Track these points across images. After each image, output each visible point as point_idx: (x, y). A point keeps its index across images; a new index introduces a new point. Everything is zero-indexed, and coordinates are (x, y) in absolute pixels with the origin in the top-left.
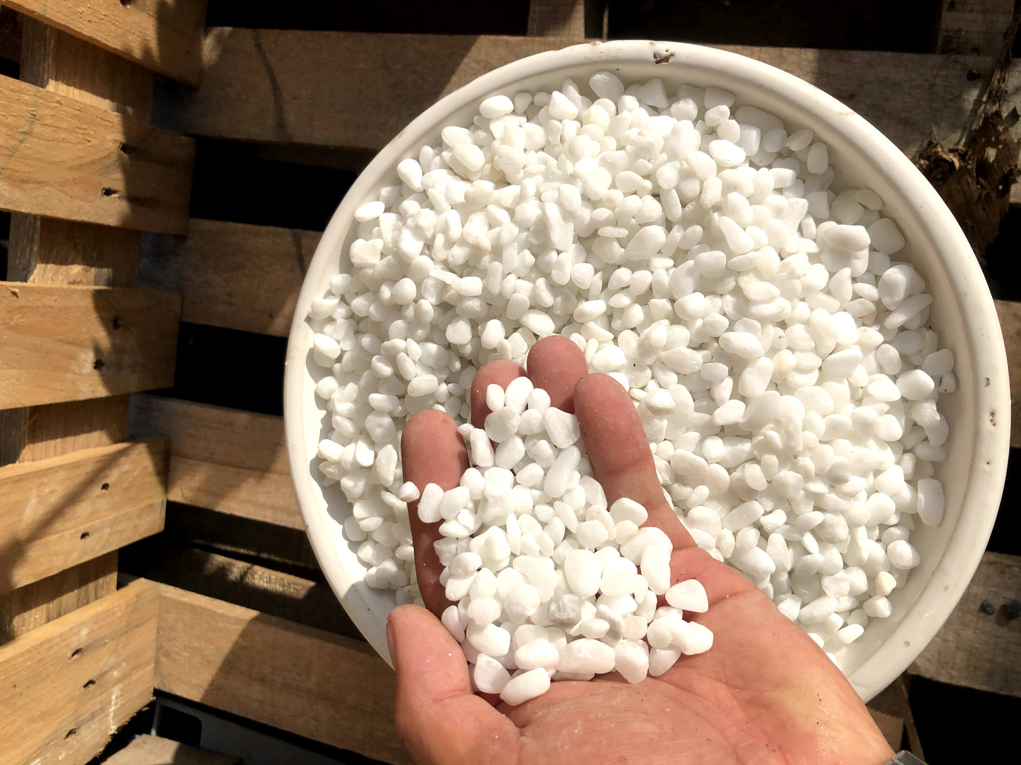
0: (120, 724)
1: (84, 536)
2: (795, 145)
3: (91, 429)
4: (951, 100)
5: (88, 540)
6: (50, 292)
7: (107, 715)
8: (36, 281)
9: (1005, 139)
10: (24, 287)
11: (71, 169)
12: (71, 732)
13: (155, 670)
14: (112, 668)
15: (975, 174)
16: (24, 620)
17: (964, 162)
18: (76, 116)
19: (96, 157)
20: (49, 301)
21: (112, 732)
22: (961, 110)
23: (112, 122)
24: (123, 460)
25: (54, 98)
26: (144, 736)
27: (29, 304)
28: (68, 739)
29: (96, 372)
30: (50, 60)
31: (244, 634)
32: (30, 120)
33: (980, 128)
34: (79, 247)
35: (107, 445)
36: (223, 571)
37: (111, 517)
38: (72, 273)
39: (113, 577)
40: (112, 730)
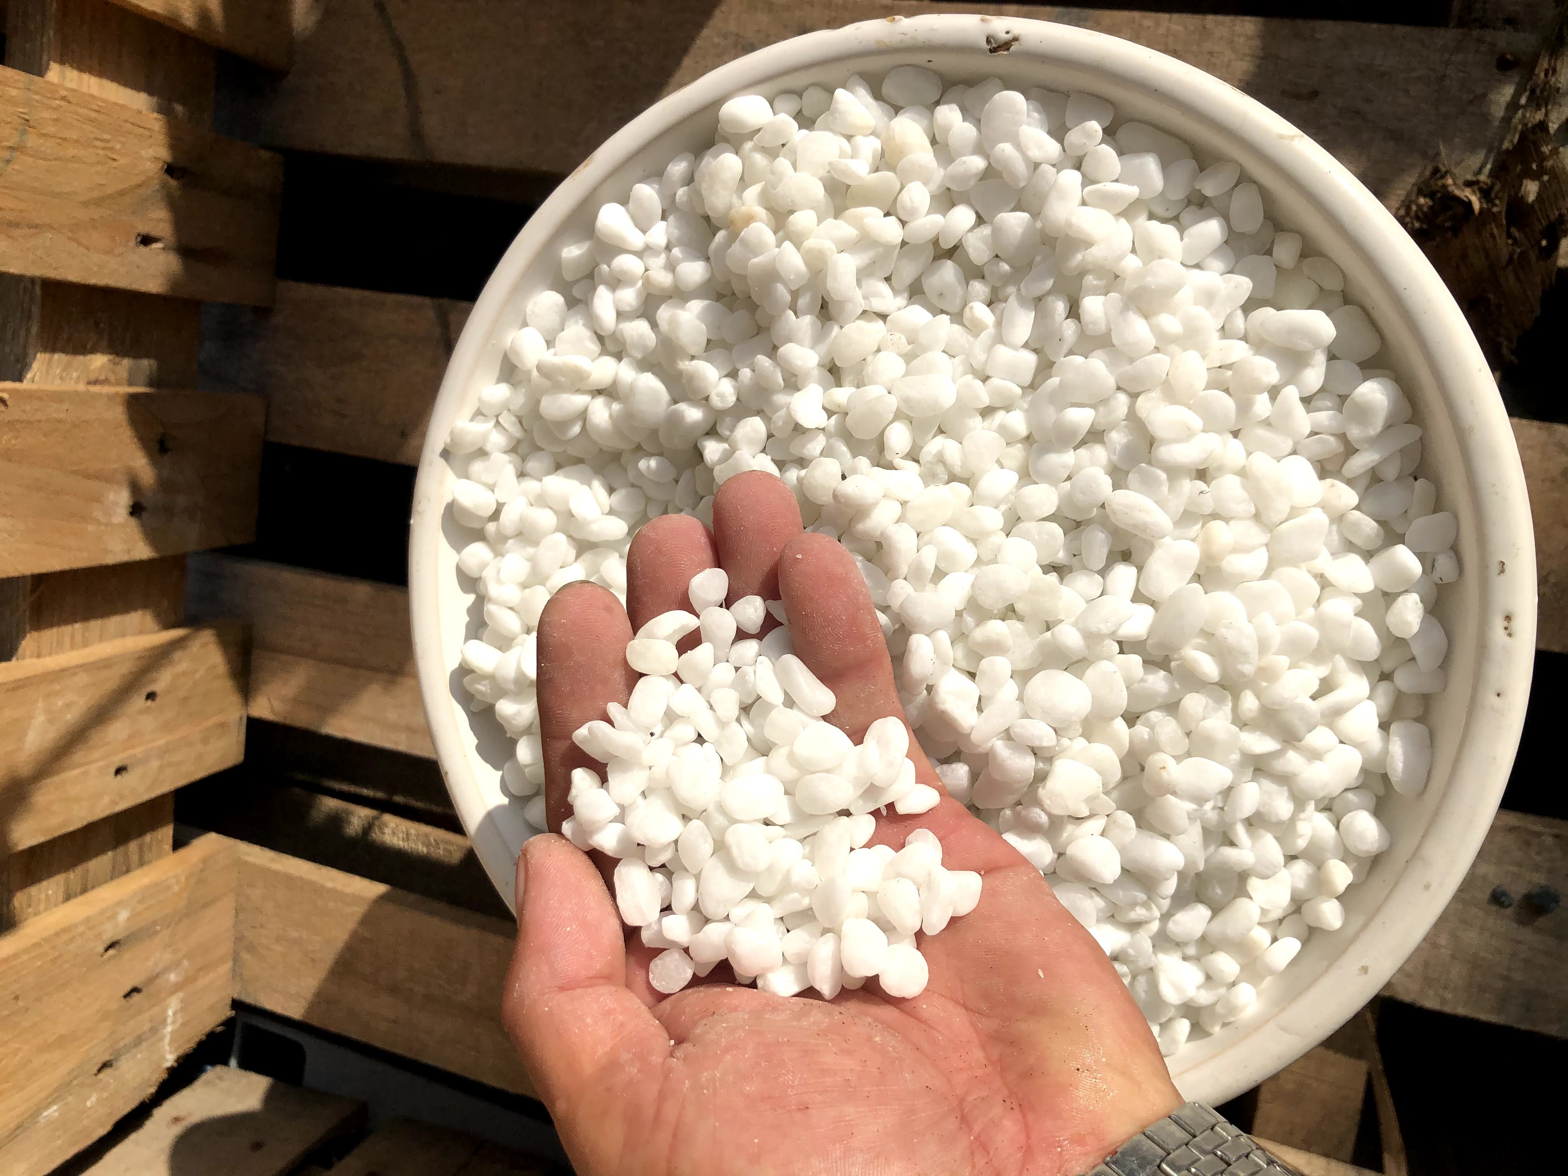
0: (181, 1052)
1: (119, 771)
2: (1210, 188)
3: (127, 607)
4: (1471, 102)
5: (125, 777)
6: (58, 397)
7: (162, 1039)
8: (36, 379)
9: (1553, 167)
10: (17, 391)
11: (85, 204)
12: (106, 1065)
13: (234, 970)
14: (167, 970)
15: (1504, 222)
16: (30, 897)
17: (1487, 202)
18: (92, 120)
19: (126, 185)
20: (56, 411)
21: (169, 1064)
22: (1486, 118)
23: (149, 129)
24: (178, 655)
25: (58, 92)
26: (219, 1069)
27: (25, 417)
28: (101, 1076)
29: (133, 522)
30: (52, 33)
31: (366, 920)
32: (21, 127)
33: (1515, 147)
34: (102, 325)
35: (152, 632)
36: (337, 821)
37: (161, 742)
38: (93, 367)
39: (167, 833)
40: (167, 1061)
